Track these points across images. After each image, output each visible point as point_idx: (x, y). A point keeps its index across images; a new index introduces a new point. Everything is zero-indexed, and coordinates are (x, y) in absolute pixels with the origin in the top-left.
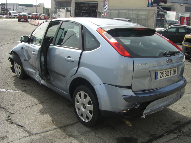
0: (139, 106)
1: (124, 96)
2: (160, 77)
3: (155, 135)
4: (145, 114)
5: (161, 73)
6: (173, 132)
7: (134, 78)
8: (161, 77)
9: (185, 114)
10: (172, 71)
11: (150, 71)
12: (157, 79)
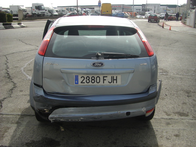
2: (82, 83)
4: (52, 118)
5: (83, 78)
7: (44, 78)
11: (62, 73)
12: (75, 84)
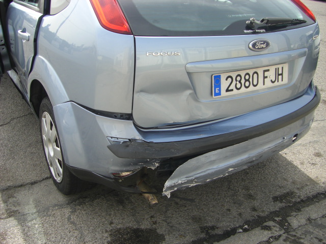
0: (157, 165)
1: (113, 139)
2: (227, 90)
3: (213, 228)
4: (171, 187)
5: (230, 80)
6: (265, 224)
7: (138, 92)
8: (232, 90)
9: (312, 172)
10: (271, 75)
11: (189, 74)
12: (215, 96)
